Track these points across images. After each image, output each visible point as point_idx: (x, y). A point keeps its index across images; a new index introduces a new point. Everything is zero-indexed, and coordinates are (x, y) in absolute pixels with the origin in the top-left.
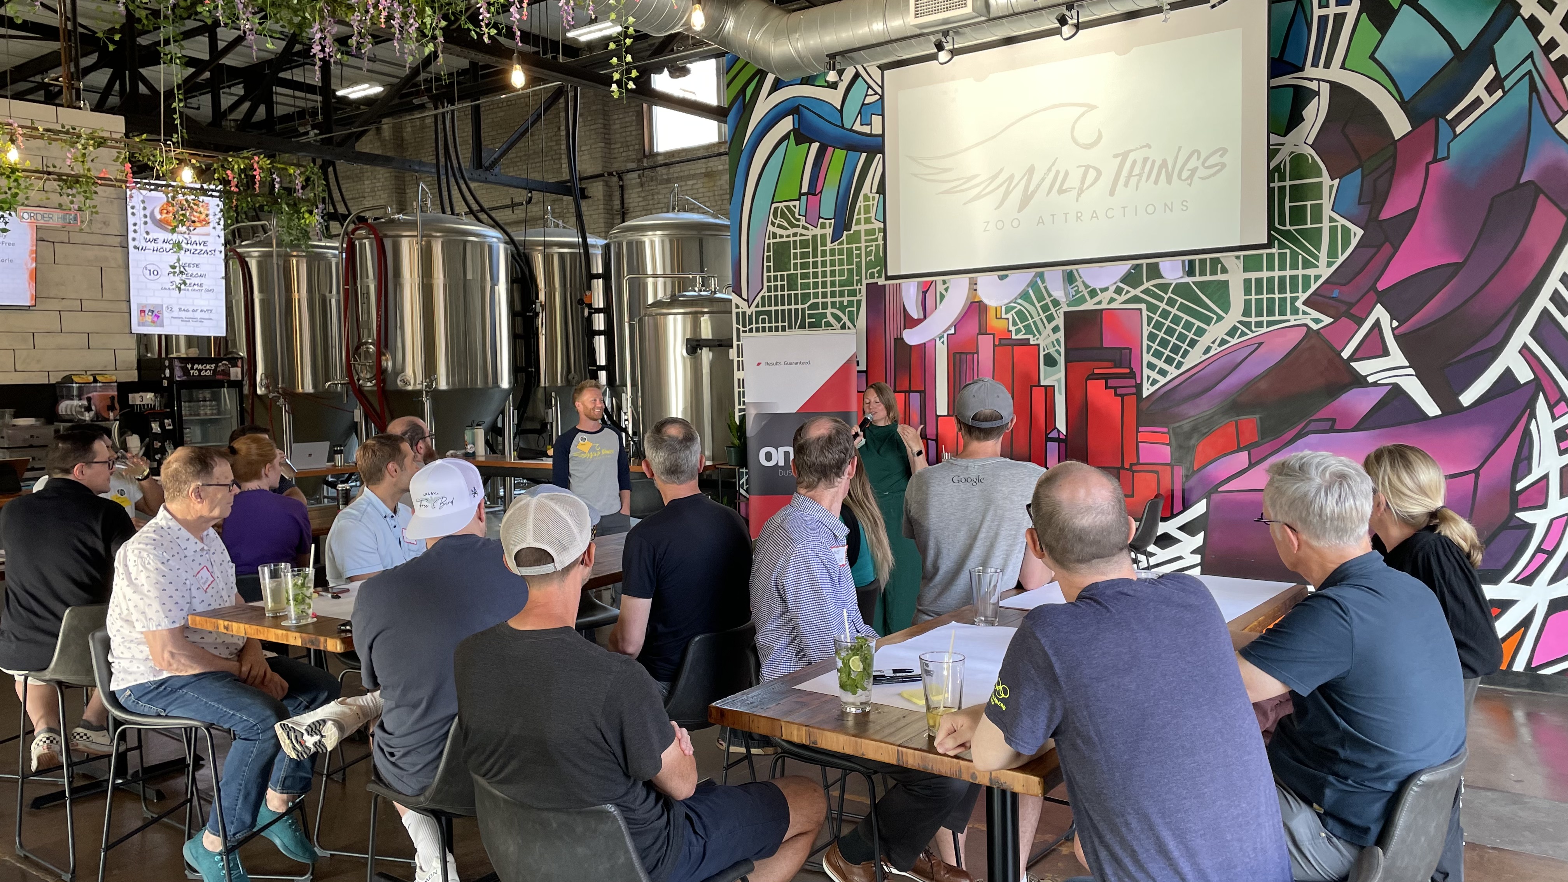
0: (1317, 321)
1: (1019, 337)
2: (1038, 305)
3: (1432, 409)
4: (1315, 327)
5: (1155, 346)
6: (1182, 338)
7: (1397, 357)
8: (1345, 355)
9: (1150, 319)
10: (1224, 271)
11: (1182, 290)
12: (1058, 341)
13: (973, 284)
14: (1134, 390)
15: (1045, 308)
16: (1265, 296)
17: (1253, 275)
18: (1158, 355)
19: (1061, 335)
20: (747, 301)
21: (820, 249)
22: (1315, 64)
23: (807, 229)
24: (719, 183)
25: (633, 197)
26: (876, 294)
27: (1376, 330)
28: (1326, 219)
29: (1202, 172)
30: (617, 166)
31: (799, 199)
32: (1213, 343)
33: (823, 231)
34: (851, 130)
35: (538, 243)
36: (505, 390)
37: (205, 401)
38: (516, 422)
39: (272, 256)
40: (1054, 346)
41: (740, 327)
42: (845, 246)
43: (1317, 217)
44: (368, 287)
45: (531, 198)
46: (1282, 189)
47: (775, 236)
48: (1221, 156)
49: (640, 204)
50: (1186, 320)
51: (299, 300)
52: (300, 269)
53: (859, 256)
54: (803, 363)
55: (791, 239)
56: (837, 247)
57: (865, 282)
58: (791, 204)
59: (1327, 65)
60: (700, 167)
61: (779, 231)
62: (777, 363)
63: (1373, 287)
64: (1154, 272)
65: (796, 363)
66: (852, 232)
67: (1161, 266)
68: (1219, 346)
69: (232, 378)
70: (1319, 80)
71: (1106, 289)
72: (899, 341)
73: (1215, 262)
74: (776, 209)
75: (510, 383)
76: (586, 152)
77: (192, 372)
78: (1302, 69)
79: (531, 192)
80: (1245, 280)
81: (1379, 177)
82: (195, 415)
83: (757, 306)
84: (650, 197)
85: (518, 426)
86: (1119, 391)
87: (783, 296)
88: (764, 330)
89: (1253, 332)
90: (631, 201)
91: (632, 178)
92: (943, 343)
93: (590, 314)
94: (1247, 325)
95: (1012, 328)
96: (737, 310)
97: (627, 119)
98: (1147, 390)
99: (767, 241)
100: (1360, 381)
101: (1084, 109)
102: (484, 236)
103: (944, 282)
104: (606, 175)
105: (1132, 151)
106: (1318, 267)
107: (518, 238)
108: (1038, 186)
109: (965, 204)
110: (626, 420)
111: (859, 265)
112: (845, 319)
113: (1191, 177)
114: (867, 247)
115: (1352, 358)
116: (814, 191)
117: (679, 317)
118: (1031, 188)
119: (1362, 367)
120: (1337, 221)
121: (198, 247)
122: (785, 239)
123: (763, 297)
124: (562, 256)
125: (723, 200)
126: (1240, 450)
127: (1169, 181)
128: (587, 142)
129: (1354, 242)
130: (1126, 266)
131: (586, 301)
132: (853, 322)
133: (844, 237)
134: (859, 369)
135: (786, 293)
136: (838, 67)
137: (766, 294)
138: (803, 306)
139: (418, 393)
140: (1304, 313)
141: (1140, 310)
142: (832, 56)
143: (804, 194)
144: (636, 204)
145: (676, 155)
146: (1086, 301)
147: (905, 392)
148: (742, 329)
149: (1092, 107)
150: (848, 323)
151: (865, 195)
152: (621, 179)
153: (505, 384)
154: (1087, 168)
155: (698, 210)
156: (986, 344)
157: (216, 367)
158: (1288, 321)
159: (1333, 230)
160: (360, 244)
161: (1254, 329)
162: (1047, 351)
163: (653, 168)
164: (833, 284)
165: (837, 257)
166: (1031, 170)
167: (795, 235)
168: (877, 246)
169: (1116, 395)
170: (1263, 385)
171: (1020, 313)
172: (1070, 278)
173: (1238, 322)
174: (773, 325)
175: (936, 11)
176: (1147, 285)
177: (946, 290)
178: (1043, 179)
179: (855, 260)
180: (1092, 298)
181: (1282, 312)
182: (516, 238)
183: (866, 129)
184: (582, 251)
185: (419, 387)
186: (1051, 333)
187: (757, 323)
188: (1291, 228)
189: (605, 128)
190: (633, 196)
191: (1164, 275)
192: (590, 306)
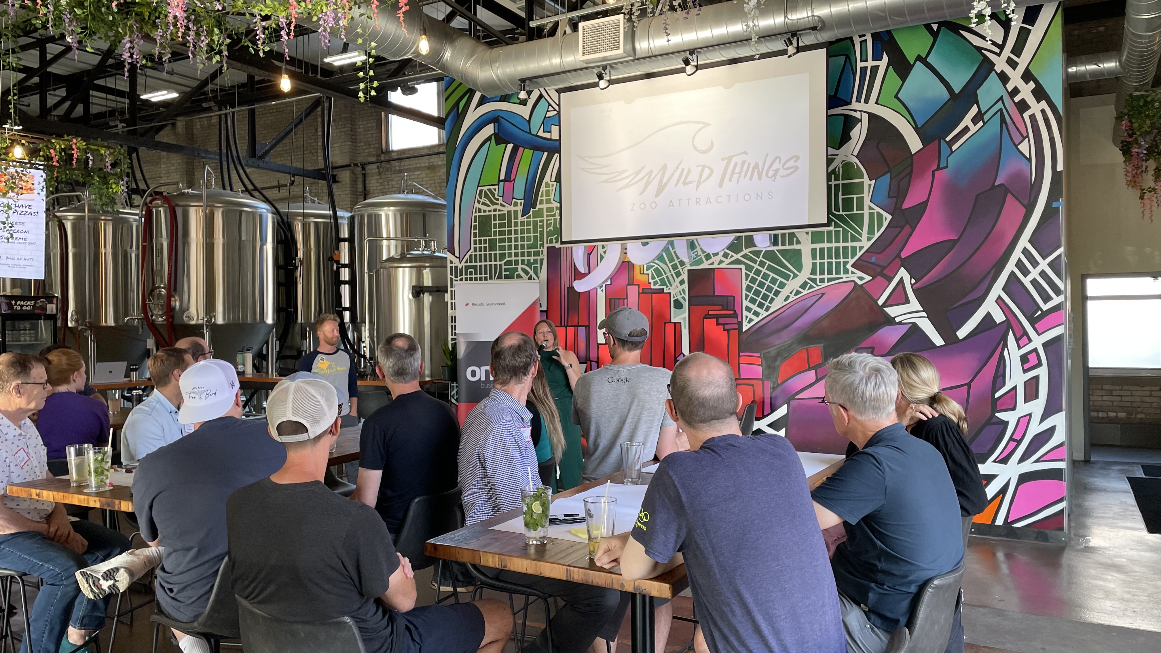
0: (861, 278)
1: (657, 287)
2: (669, 265)
3: (938, 341)
4: (860, 283)
5: (751, 295)
6: (769, 289)
7: (915, 304)
8: (880, 302)
9: (747, 276)
10: (798, 242)
11: (770, 255)
12: (683, 290)
13: (624, 249)
14: (736, 326)
15: (675, 267)
16: (826, 261)
17: (818, 246)
18: (753, 301)
19: (686, 286)
20: (459, 258)
21: (513, 221)
22: (858, 100)
23: (504, 206)
24: (439, 174)
25: (373, 183)
26: (554, 255)
27: (901, 285)
28: (866, 207)
29: (782, 172)
30: (361, 159)
31: (498, 185)
32: (791, 293)
33: (516, 208)
34: (536, 136)
35: (298, 214)
36: (269, 325)
37: (25, 330)
38: (278, 350)
39: (84, 219)
40: (681, 294)
41: (453, 277)
42: (532, 219)
43: (861, 207)
44: (162, 244)
45: (293, 181)
46: (837, 186)
47: (480, 210)
48: (795, 161)
49: (378, 188)
50: (773, 277)
51: (105, 253)
52: (107, 230)
53: (542, 227)
54: (500, 304)
55: (492, 213)
56: (526, 220)
57: (546, 246)
58: (492, 187)
59: (866, 101)
60: (424, 162)
61: (483, 207)
62: (481, 304)
63: (898, 255)
64: (750, 242)
65: (495, 304)
66: (537, 209)
67: (755, 238)
68: (795, 295)
69: (48, 312)
70: (861, 111)
71: (717, 254)
72: (571, 289)
73: (792, 235)
74: (481, 191)
75: (273, 319)
76: (337, 148)
77: (15, 307)
78: (850, 103)
79: (293, 177)
80: (812, 249)
81: (901, 179)
82: (16, 341)
83: (466, 262)
84: (386, 183)
85: (279, 353)
86: (726, 327)
87: (485, 255)
88: (471, 279)
89: (818, 286)
90: (371, 185)
91: (372, 169)
92: (602, 291)
93: (338, 268)
94: (814, 281)
95: (651, 281)
96: (451, 265)
97: (369, 125)
98: (745, 327)
99: (474, 215)
100: (890, 321)
101: (702, 125)
102: (256, 208)
103: (603, 247)
104: (352, 165)
105: (734, 156)
106: (861, 241)
107: (283, 210)
108: (670, 179)
109: (617, 191)
110: (364, 347)
111: (542, 233)
112: (532, 272)
113: (775, 175)
114: (547, 220)
115: (885, 304)
116: (508, 178)
117: (407, 269)
118: (665, 180)
119: (892, 311)
120: (874, 209)
121: (24, 209)
122: (487, 213)
123: (471, 256)
124: (317, 224)
125: (441, 187)
126: (809, 369)
127: (760, 178)
128: (338, 141)
129: (885, 224)
130: (731, 237)
131: (335, 258)
132: (537, 275)
133: (531, 213)
134: (541, 309)
135: (488, 252)
136: (527, 89)
137: (473, 253)
138: (500, 263)
139: (201, 326)
140: (853, 273)
141: (741, 269)
142: (523, 81)
143: (502, 181)
144: (375, 188)
145: (406, 153)
146: (703, 262)
147: (574, 326)
148: (454, 279)
149: (707, 125)
150: (534, 276)
151: (547, 183)
152: (363, 169)
153: (270, 320)
154: (704, 167)
155: (423, 193)
156: (633, 292)
157: (35, 304)
158: (842, 278)
159: (871, 215)
160: (156, 211)
161: (818, 284)
162: (676, 298)
163: (389, 161)
164: (523, 247)
165: (525, 227)
166: (664, 168)
167: (495, 210)
168: (555, 220)
169: (724, 330)
170: (825, 323)
171: (657, 270)
172: (692, 246)
173: (809, 279)
174: (478, 276)
175: (598, 52)
176: (745, 251)
177: (605, 252)
178: (673, 174)
179: (539, 229)
180: (707, 260)
181: (838, 273)
182: (281, 210)
183: (547, 135)
184: (332, 221)
185: (201, 322)
186: (679, 285)
187: (466, 274)
188: (843, 213)
189: (352, 131)
190: (373, 181)
191: (757, 245)
192: (338, 262)
